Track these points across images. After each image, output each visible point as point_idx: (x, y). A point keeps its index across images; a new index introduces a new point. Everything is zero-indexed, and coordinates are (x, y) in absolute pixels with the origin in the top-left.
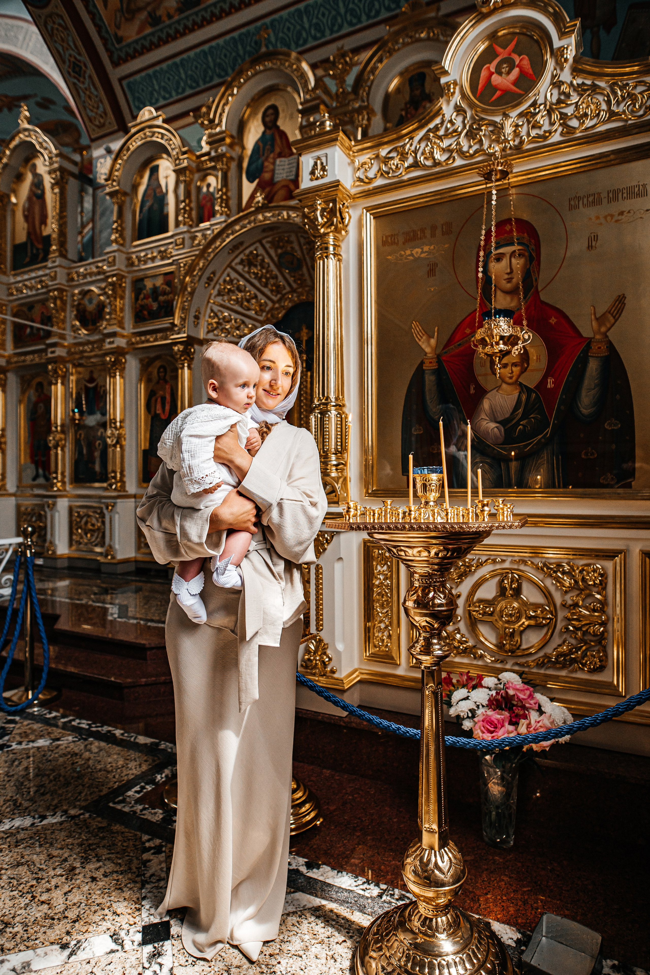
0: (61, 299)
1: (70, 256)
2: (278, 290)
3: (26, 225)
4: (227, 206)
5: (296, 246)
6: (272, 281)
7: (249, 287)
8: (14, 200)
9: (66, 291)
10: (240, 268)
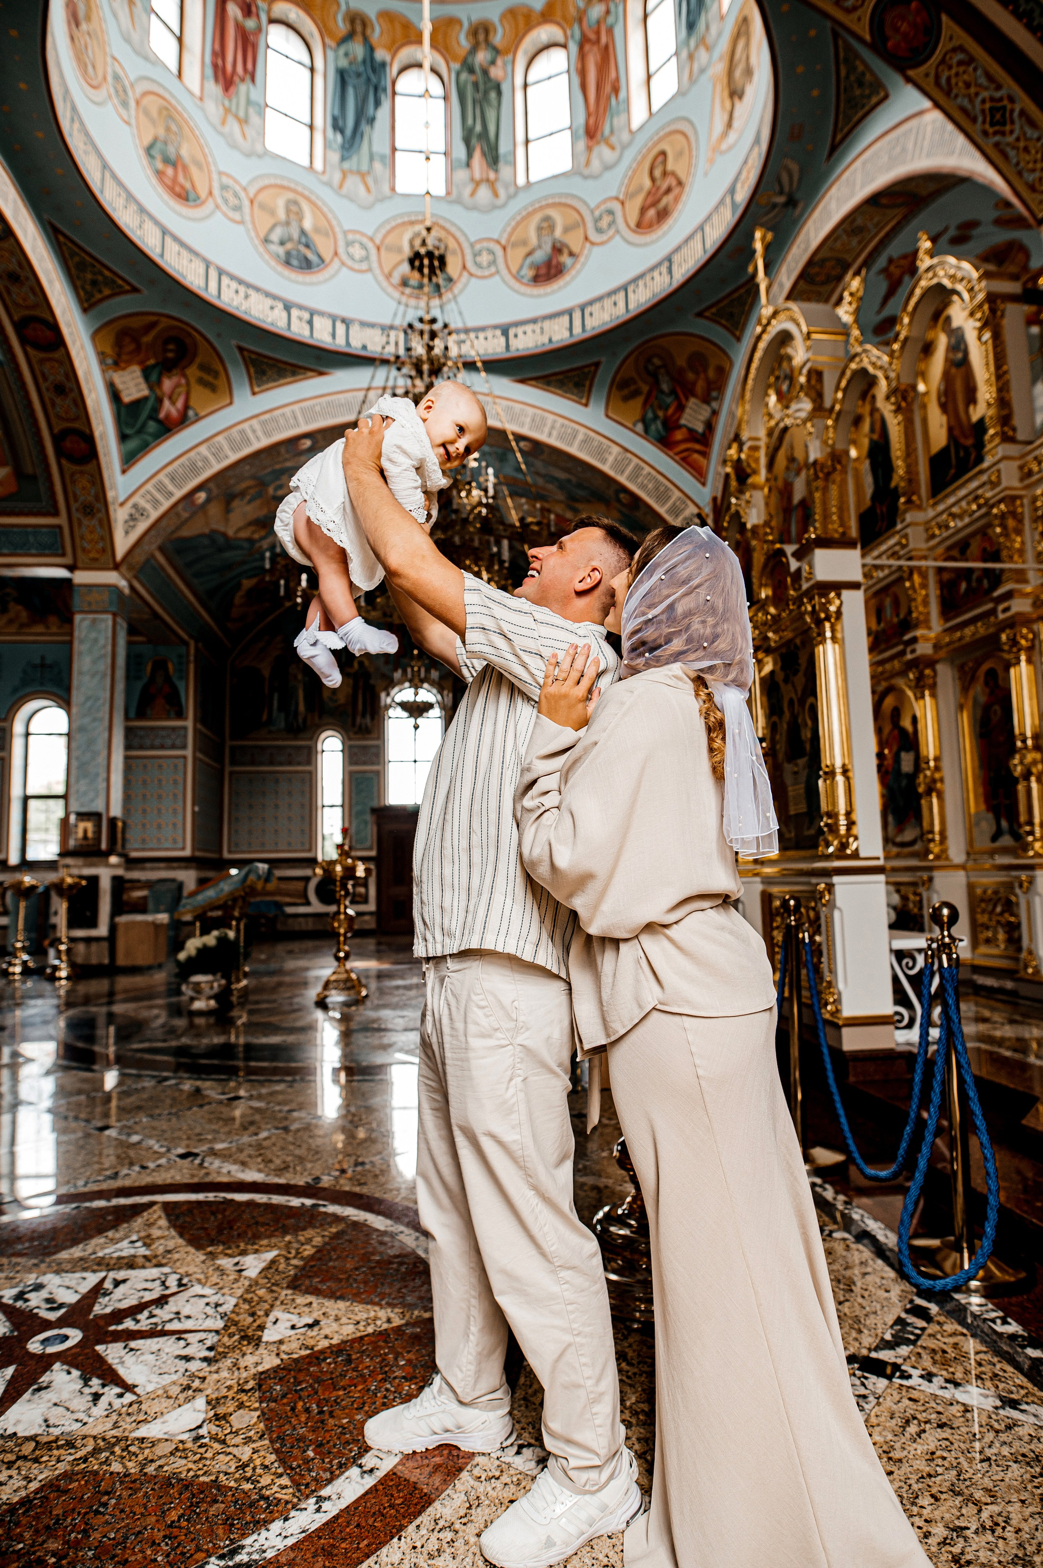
0: (1013, 514)
1: (1020, 436)
3: (944, 419)
8: (921, 387)
9: (1020, 497)
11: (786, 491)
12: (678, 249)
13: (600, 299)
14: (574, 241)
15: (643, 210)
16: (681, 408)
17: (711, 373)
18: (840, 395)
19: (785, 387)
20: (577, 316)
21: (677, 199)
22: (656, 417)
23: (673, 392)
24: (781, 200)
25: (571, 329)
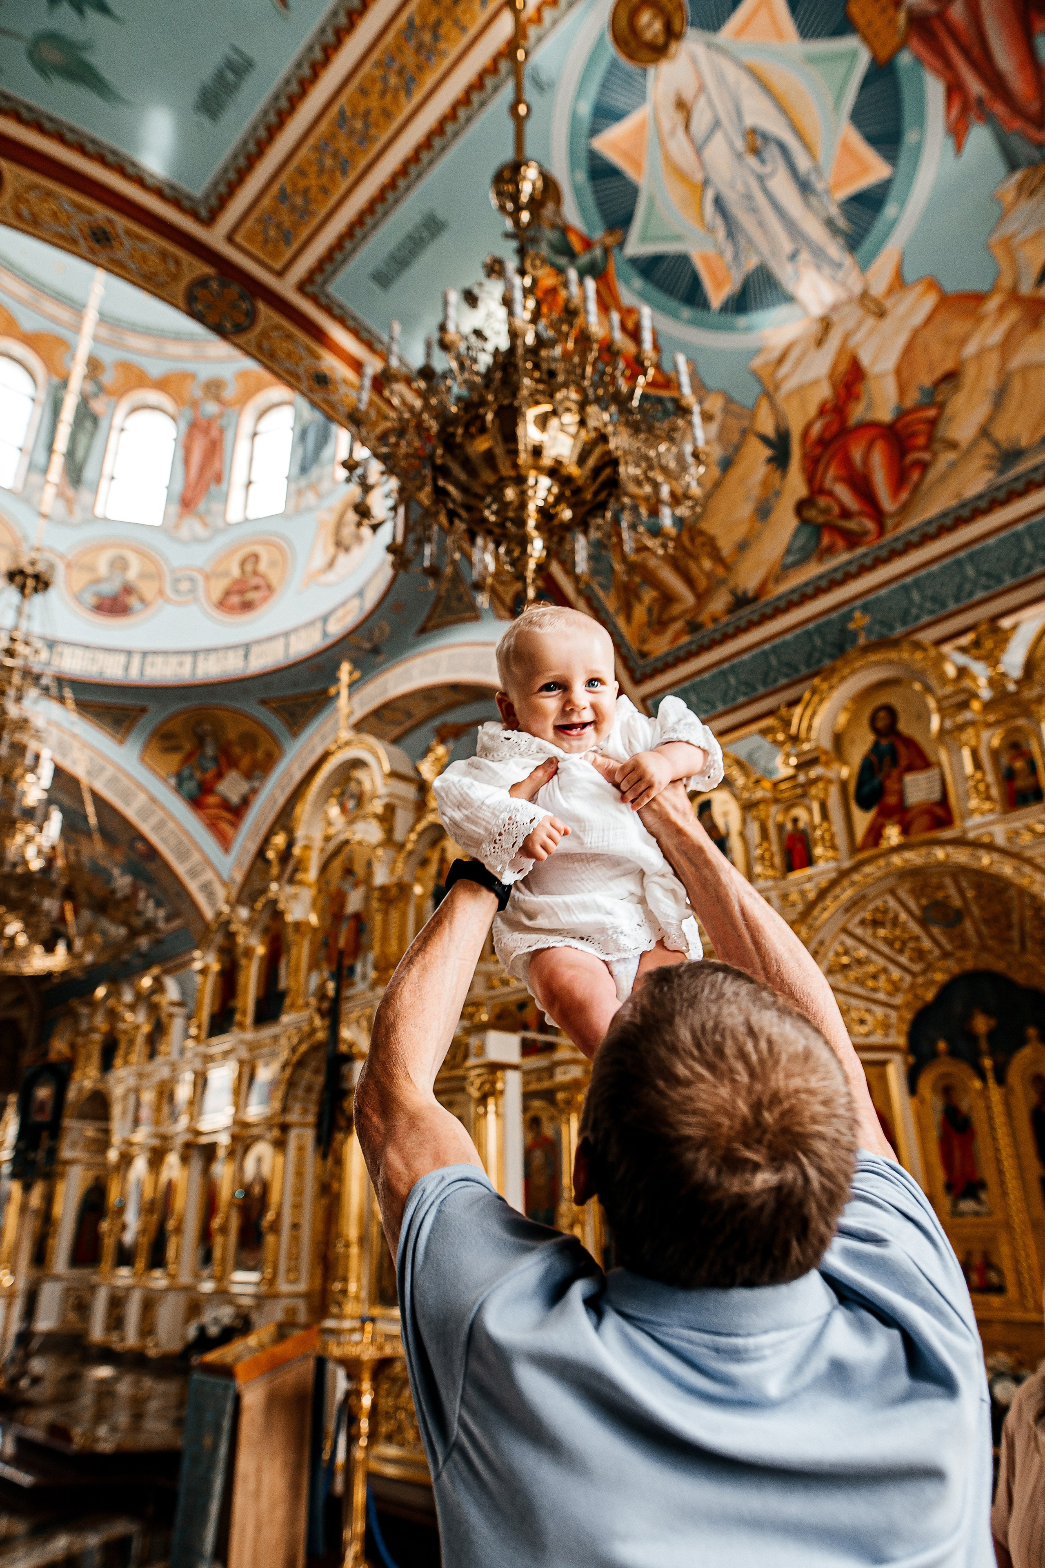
2: (920, 955)
4: (834, 847)
5: (952, 891)
6: (911, 945)
7: (875, 957)
10: (859, 931)
11: (340, 899)
12: (258, 642)
13: (166, 653)
14: (147, 589)
15: (228, 593)
16: (220, 775)
17: (260, 754)
18: (413, 837)
19: (351, 804)
20: (136, 661)
21: (265, 599)
22: (191, 777)
23: (215, 759)
24: (367, 645)
25: (127, 668)
